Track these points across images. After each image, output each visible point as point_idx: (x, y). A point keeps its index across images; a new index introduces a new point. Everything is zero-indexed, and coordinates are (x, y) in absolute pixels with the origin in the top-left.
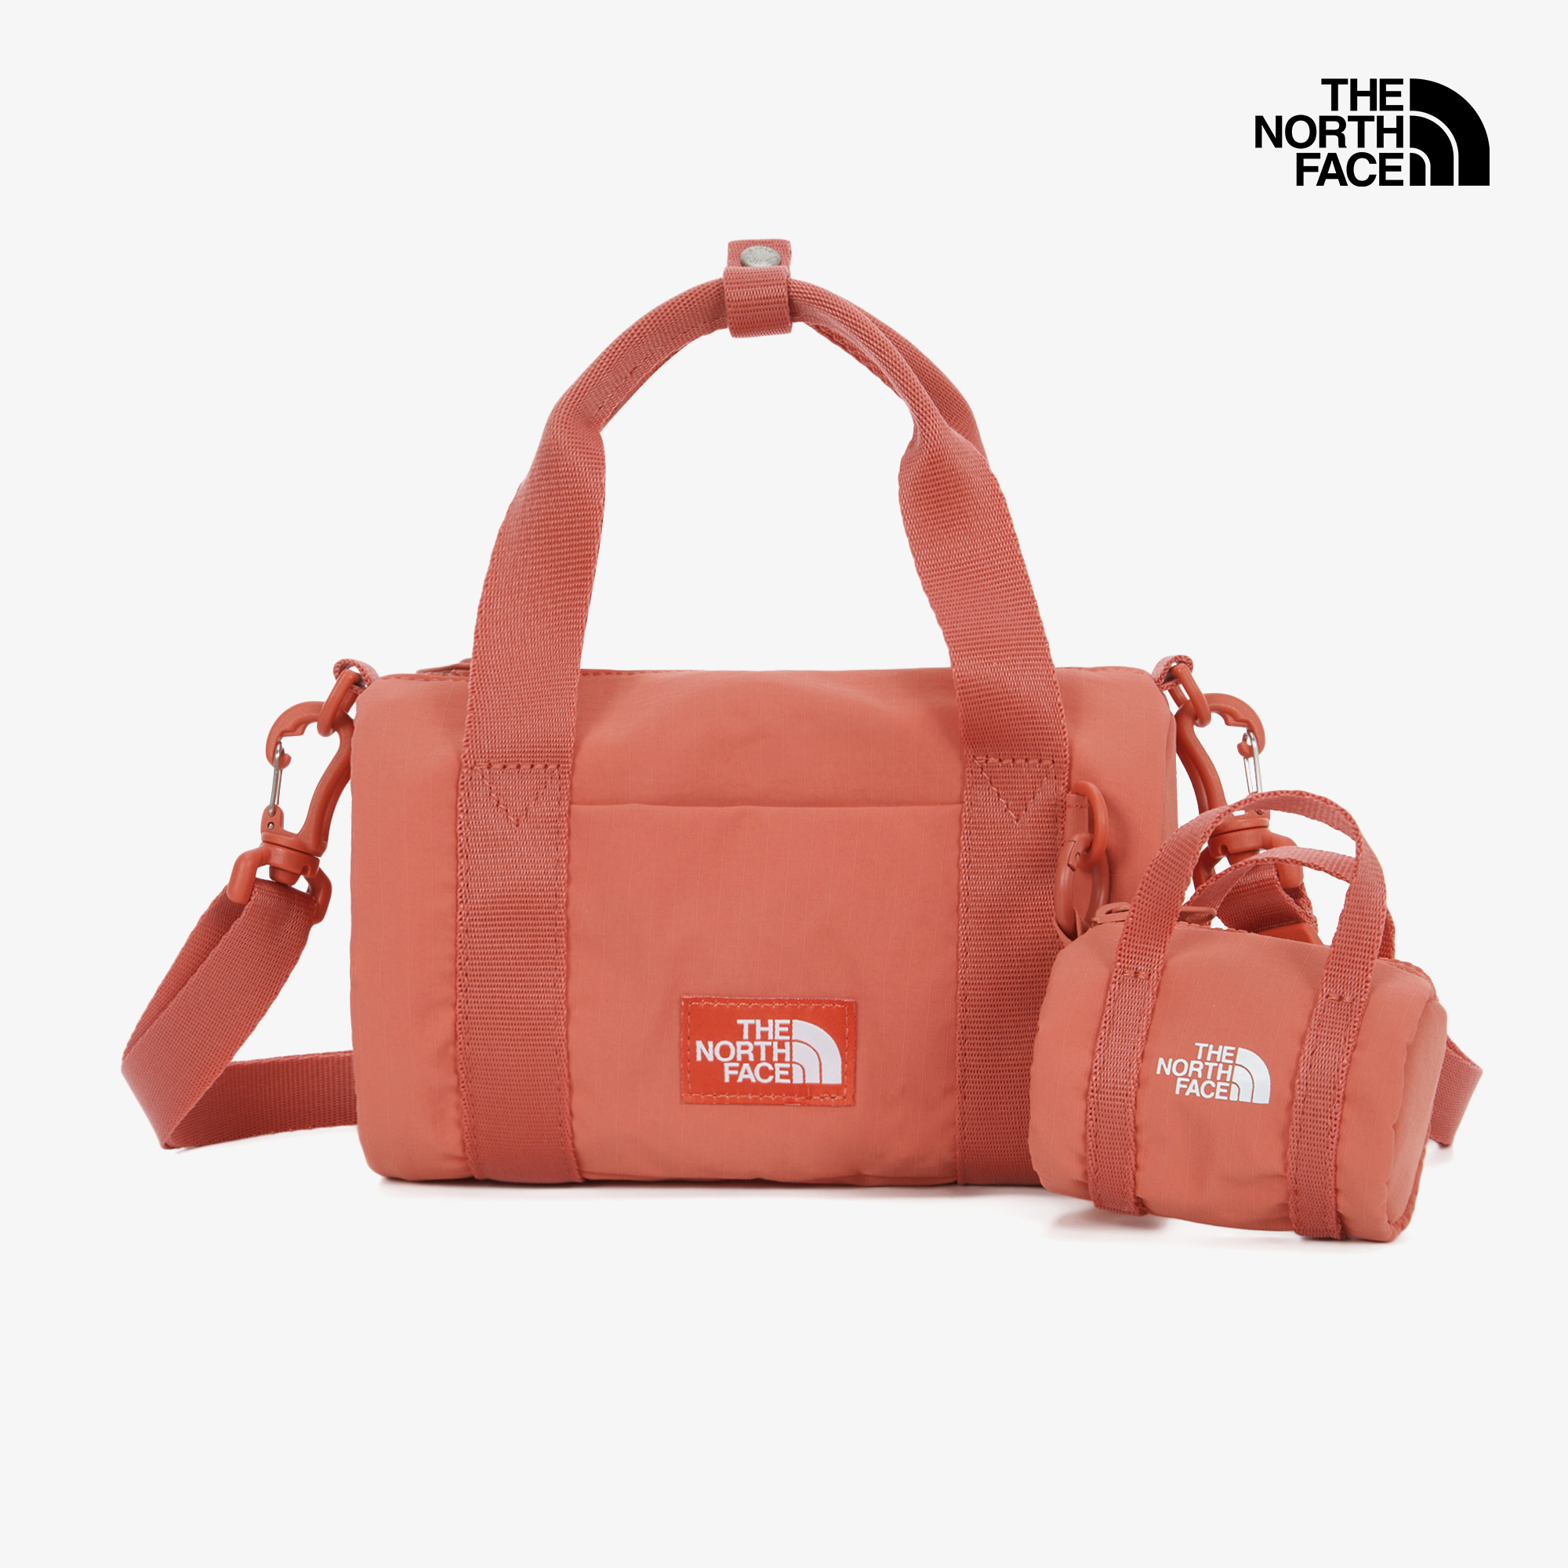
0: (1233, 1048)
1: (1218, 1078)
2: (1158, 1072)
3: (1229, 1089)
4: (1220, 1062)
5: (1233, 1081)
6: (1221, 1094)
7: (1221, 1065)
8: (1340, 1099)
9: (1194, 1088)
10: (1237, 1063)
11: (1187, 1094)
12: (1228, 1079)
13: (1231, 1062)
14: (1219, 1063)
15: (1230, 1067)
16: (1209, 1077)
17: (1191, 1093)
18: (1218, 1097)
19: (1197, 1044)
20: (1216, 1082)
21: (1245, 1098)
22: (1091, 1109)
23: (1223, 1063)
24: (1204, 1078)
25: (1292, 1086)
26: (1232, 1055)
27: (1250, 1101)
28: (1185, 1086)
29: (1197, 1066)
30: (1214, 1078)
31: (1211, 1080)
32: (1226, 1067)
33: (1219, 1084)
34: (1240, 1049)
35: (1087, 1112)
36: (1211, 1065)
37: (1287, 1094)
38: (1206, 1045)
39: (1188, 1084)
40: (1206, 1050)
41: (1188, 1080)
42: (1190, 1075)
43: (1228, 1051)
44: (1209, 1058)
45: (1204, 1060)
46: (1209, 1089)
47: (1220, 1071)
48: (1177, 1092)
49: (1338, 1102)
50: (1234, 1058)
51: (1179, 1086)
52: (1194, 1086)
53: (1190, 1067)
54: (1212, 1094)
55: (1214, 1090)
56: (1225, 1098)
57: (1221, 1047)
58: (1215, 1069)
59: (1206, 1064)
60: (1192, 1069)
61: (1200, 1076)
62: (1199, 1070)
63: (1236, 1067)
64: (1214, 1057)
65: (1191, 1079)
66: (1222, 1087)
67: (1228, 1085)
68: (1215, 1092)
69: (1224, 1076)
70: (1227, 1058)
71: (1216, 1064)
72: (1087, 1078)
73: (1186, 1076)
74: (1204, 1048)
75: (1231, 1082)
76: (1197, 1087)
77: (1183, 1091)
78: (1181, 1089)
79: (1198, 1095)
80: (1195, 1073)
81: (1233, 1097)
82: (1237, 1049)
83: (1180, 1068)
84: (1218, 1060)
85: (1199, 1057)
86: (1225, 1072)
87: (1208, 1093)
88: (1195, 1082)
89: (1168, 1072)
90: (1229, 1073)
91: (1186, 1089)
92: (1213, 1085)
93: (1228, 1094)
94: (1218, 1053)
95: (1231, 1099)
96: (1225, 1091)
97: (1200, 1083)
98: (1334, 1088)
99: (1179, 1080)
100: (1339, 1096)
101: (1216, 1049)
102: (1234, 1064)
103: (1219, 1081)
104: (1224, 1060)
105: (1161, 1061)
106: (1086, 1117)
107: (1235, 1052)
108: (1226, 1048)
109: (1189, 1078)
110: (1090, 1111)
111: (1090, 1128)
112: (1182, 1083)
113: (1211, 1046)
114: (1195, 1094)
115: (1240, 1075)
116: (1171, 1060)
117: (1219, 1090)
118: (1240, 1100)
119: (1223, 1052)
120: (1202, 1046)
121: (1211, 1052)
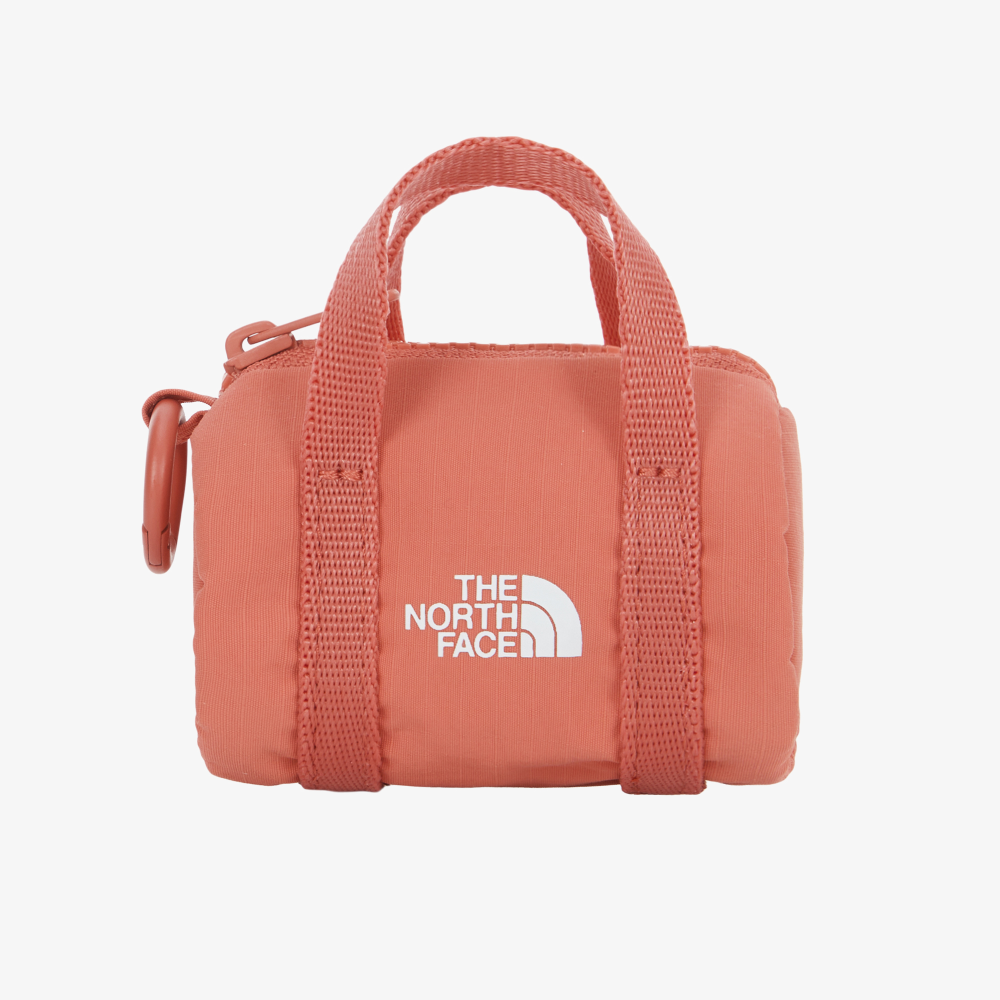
0: (514, 577)
1: (499, 626)
2: (408, 627)
3: (517, 640)
4: (497, 601)
5: (523, 627)
6: (507, 649)
7: (499, 606)
8: (698, 633)
9: (464, 645)
10: (523, 599)
11: (456, 655)
12: (514, 626)
13: (515, 598)
14: (495, 602)
15: (515, 607)
16: (484, 625)
17: (460, 653)
18: (502, 654)
19: (457, 577)
20: (496, 632)
21: (545, 651)
22: (305, 692)
23: (502, 602)
24: (477, 628)
25: (616, 624)
26: (513, 587)
27: (553, 656)
28: (451, 644)
29: (463, 611)
30: (492, 627)
31: (487, 630)
32: (507, 607)
33: (502, 635)
34: (526, 578)
35: (298, 697)
36: (485, 608)
37: (610, 637)
38: (472, 577)
39: (455, 640)
40: (472, 585)
41: (453, 634)
42: (455, 626)
43: (507, 582)
44: (479, 597)
45: (472, 600)
46: (487, 644)
47: (500, 615)
48: (441, 654)
49: (695, 638)
50: (518, 592)
51: (442, 645)
52: (464, 641)
53: (455, 614)
54: (493, 651)
55: (495, 644)
56: (514, 655)
57: (494, 577)
58: (492, 613)
59: (477, 606)
60: (457, 617)
61: (470, 625)
62: (468, 617)
63: (523, 605)
64: (487, 593)
65: (458, 632)
66: (506, 639)
67: (515, 634)
68: (497, 648)
69: (507, 622)
70: (507, 593)
71: (492, 605)
72: (293, 646)
73: (449, 629)
74: (469, 581)
75: (519, 630)
76: (468, 643)
77: (449, 651)
78: (445, 648)
79: (472, 654)
80: (462, 623)
81: (526, 652)
82: (520, 578)
83: (439, 616)
84: (494, 598)
85: (465, 597)
86: (507, 615)
87: (486, 650)
88: (464, 636)
89: (422, 626)
90: (513, 615)
91: (453, 648)
92: (492, 637)
93: (517, 648)
94: (492, 587)
95: (523, 655)
96: (512, 644)
97: (472, 636)
98: (684, 618)
99: (441, 636)
100: (694, 630)
101: (487, 581)
102: (520, 602)
103: (500, 630)
104: (503, 597)
105: (409, 609)
106: (298, 706)
107: (518, 583)
108: (503, 578)
109: (455, 631)
110: (304, 696)
111: (305, 722)
112: (446, 639)
113: (479, 578)
114: (467, 653)
115: (531, 618)
116: (423, 606)
117: (502, 644)
118: (537, 656)
119: (500, 585)
120: (465, 578)
121: (480, 587)
